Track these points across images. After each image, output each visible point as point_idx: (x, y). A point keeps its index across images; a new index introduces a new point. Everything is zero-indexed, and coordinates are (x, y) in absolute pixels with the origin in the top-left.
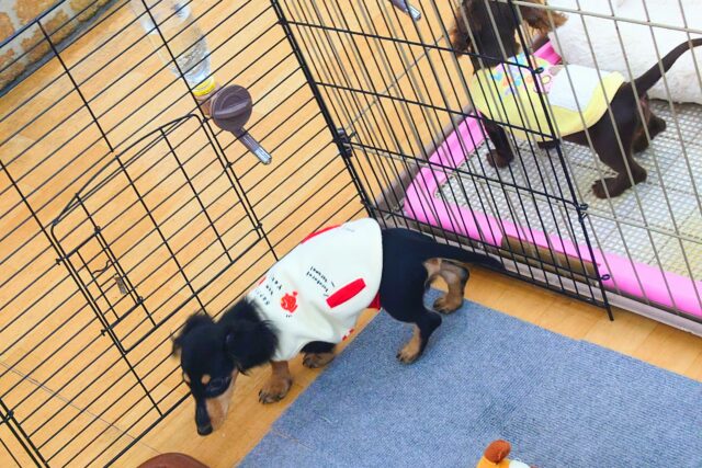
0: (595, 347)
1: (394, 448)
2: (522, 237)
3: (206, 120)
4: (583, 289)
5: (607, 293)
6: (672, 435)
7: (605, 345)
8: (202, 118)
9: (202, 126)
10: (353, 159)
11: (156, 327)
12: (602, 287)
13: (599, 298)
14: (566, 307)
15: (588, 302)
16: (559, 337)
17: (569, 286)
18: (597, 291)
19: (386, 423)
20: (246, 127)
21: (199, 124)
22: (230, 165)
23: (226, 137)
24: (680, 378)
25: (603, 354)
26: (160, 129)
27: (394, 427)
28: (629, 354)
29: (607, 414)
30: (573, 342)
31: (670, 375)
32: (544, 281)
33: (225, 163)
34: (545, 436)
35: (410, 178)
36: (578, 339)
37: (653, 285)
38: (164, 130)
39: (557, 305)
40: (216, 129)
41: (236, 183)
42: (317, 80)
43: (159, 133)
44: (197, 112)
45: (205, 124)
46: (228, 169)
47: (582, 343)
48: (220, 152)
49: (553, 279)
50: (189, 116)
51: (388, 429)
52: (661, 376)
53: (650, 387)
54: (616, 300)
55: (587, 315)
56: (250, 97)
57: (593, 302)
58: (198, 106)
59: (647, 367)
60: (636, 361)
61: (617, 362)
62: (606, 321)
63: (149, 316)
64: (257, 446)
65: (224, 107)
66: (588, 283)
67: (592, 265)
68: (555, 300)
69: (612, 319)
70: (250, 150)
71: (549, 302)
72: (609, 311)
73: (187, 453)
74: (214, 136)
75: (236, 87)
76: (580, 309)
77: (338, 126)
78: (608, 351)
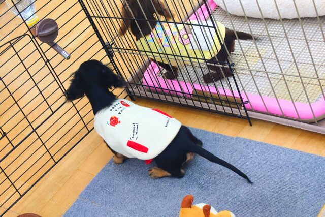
0: (243, 139)
1: (143, 200)
2: (204, 90)
3: (34, 37)
4: (236, 111)
5: (248, 112)
6: (287, 178)
7: (249, 138)
8: (32, 36)
9: (32, 40)
10: (114, 58)
11: (14, 148)
12: (245, 109)
13: (244, 115)
14: (227, 122)
15: (238, 117)
16: (225, 137)
17: (229, 110)
18: (243, 111)
19: (138, 188)
20: (55, 41)
21: (30, 39)
22: (48, 61)
23: (45, 46)
24: (288, 150)
25: (247, 143)
26: (9, 42)
27: (142, 190)
28: (262, 141)
29: (253, 171)
30: (232, 138)
31: (284, 149)
32: (216, 109)
33: (46, 60)
34: (221, 186)
35: (146, 67)
36: (235, 137)
37: (272, 105)
38: (12, 42)
39: (222, 121)
40: (40, 42)
41: (52, 71)
42: (92, 15)
43: (9, 44)
44: (29, 33)
45: (33, 39)
46: (48, 63)
47: (237, 138)
48: (43, 54)
49: (220, 108)
50: (25, 35)
51: (140, 191)
52: (278, 150)
53: (274, 156)
54: (252, 115)
55: (238, 125)
56: (57, 24)
57: (241, 117)
58: (29, 30)
59: (270, 147)
60: (265, 144)
61: (256, 146)
62: (248, 127)
63: (10, 142)
64: (72, 206)
65: (43, 30)
66: (238, 108)
67: (240, 99)
68: (222, 119)
69: (251, 125)
70: (59, 53)
71: (219, 121)
72: (249, 121)
73: (36, 213)
74: (39, 46)
75: (49, 20)
76: (235, 122)
77: (105, 41)
78: (250, 141)
